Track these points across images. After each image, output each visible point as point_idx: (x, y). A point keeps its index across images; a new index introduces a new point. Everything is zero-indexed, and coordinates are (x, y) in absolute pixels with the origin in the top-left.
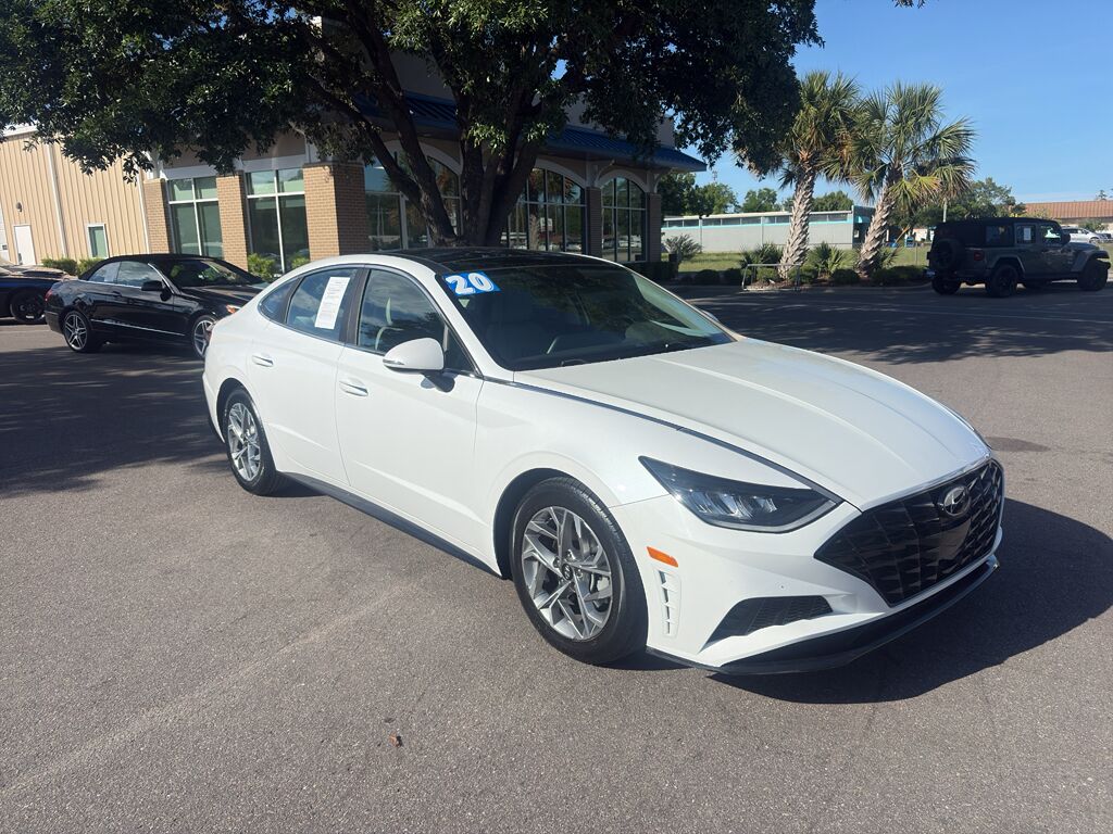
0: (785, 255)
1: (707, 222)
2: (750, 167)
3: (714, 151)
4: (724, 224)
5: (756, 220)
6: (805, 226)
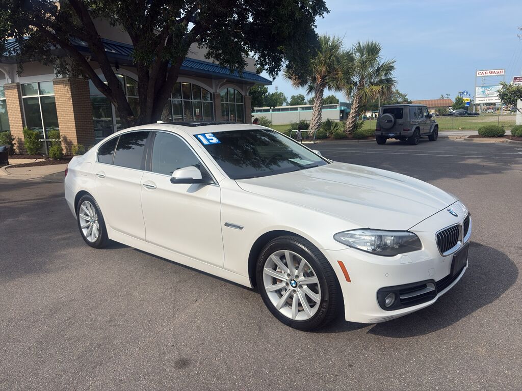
0: (311, 125)
1: (274, 110)
3: (275, 71)
4: (281, 111)
5: (296, 109)
6: (320, 111)
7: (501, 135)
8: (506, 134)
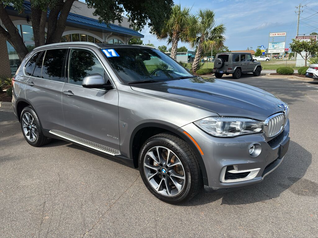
2: (154, 33)
3: (141, 25)
6: (175, 56)
7: (292, 74)
8: (294, 72)
